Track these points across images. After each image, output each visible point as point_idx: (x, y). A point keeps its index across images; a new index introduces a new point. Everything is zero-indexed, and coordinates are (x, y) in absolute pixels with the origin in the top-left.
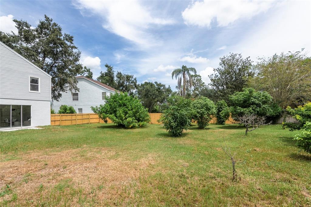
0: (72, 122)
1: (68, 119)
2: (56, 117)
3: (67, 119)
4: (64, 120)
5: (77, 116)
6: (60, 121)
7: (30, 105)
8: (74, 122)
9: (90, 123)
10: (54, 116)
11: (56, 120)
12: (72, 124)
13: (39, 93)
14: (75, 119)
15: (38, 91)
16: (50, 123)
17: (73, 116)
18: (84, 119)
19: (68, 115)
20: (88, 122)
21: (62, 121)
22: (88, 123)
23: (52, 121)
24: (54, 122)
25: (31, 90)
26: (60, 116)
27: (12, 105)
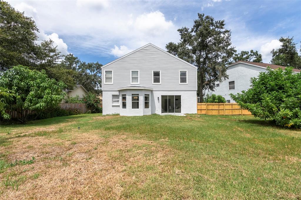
0: (219, 112)
1: (215, 109)
2: (202, 106)
3: (213, 109)
4: (210, 110)
5: (224, 105)
6: (206, 110)
7: (180, 95)
8: (222, 113)
9: (243, 115)
10: (201, 105)
11: (202, 109)
12: (219, 114)
13: (187, 84)
14: (223, 109)
15: (186, 82)
16: (196, 112)
17: (221, 106)
18: (234, 109)
19: (215, 105)
20: (241, 113)
21: (209, 111)
22: (240, 115)
23: (198, 110)
24: (200, 111)
25: (181, 82)
26: (206, 105)
27: (169, 96)
